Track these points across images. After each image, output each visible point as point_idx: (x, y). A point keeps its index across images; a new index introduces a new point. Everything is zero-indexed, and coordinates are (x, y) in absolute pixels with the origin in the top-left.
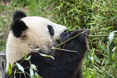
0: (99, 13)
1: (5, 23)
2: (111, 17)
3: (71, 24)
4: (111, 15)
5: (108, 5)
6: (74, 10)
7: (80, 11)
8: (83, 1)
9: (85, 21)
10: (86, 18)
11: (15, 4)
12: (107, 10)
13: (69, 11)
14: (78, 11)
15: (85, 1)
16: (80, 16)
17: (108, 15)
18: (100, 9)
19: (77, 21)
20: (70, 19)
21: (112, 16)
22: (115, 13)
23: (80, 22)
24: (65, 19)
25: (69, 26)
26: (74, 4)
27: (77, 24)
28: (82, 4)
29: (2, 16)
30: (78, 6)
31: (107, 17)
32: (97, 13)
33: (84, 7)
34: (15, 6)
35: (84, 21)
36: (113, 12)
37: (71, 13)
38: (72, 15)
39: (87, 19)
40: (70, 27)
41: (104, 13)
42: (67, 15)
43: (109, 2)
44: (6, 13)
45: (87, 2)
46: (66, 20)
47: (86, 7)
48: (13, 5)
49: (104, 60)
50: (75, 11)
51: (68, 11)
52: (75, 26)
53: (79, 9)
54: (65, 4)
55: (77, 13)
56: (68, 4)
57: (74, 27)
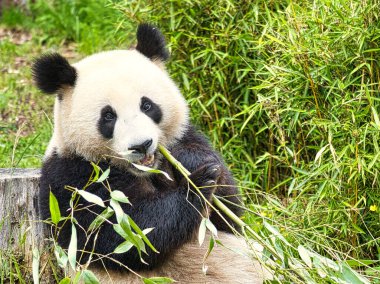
0: (277, 59)
1: (21, 89)
2: (310, 69)
3: (201, 89)
4: (310, 64)
5: (300, 39)
6: (210, 53)
7: (226, 55)
8: (231, 30)
9: (239, 80)
10: (242, 72)
11: (41, 39)
12: (299, 51)
13: (195, 56)
14: (221, 56)
15: (238, 29)
16: (225, 66)
17: (302, 65)
18: (280, 49)
19: (217, 80)
20: (199, 76)
21: (312, 66)
22: (319, 58)
23: (225, 85)
24: (185, 76)
25: (197, 94)
26: (209, 36)
27: (219, 89)
28: (230, 37)
29: (10, 71)
30: (218, 42)
31: (300, 69)
32: (274, 59)
33: (234, 44)
34: (44, 43)
35: (235, 79)
36: (314, 55)
37: (201, 61)
38: (205, 65)
39: (244, 74)
40: (201, 96)
41: (293, 60)
42: (190, 67)
43: (302, 31)
44: (22, 62)
45: (243, 32)
46: (189, 80)
47: (242, 44)
48: (37, 41)
49: (294, 181)
50: (213, 54)
51: (192, 56)
52: (213, 94)
53: (223, 49)
54: (184, 38)
55: (218, 61)
56: (192, 36)
57: (210, 98)
